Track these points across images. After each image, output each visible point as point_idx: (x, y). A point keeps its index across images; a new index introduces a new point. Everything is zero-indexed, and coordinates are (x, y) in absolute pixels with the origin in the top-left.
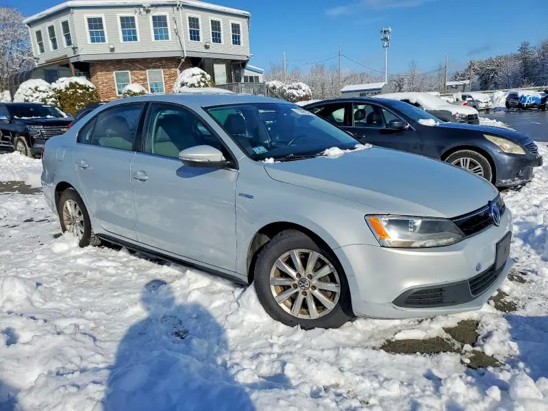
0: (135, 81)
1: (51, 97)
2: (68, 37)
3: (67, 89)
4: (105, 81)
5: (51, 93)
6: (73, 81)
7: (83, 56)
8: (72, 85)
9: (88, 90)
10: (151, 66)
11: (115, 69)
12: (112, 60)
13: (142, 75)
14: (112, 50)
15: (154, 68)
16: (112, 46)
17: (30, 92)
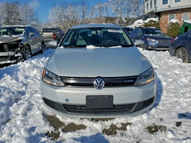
0: (177, 18)
1: (143, 25)
2: (155, 3)
3: (148, 22)
4: (165, 19)
5: (143, 24)
6: (151, 20)
7: (158, 10)
8: (150, 21)
9: (156, 22)
10: (185, 11)
11: (170, 14)
12: (169, 10)
13: (180, 15)
14: (169, 6)
15: (186, 12)
16: (169, 5)
17: (137, 24)
